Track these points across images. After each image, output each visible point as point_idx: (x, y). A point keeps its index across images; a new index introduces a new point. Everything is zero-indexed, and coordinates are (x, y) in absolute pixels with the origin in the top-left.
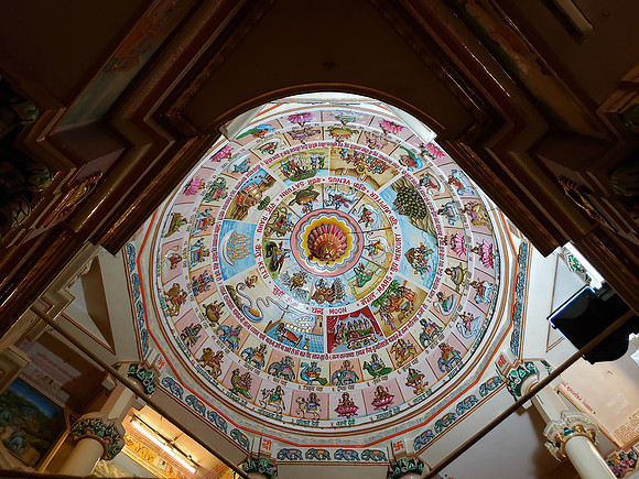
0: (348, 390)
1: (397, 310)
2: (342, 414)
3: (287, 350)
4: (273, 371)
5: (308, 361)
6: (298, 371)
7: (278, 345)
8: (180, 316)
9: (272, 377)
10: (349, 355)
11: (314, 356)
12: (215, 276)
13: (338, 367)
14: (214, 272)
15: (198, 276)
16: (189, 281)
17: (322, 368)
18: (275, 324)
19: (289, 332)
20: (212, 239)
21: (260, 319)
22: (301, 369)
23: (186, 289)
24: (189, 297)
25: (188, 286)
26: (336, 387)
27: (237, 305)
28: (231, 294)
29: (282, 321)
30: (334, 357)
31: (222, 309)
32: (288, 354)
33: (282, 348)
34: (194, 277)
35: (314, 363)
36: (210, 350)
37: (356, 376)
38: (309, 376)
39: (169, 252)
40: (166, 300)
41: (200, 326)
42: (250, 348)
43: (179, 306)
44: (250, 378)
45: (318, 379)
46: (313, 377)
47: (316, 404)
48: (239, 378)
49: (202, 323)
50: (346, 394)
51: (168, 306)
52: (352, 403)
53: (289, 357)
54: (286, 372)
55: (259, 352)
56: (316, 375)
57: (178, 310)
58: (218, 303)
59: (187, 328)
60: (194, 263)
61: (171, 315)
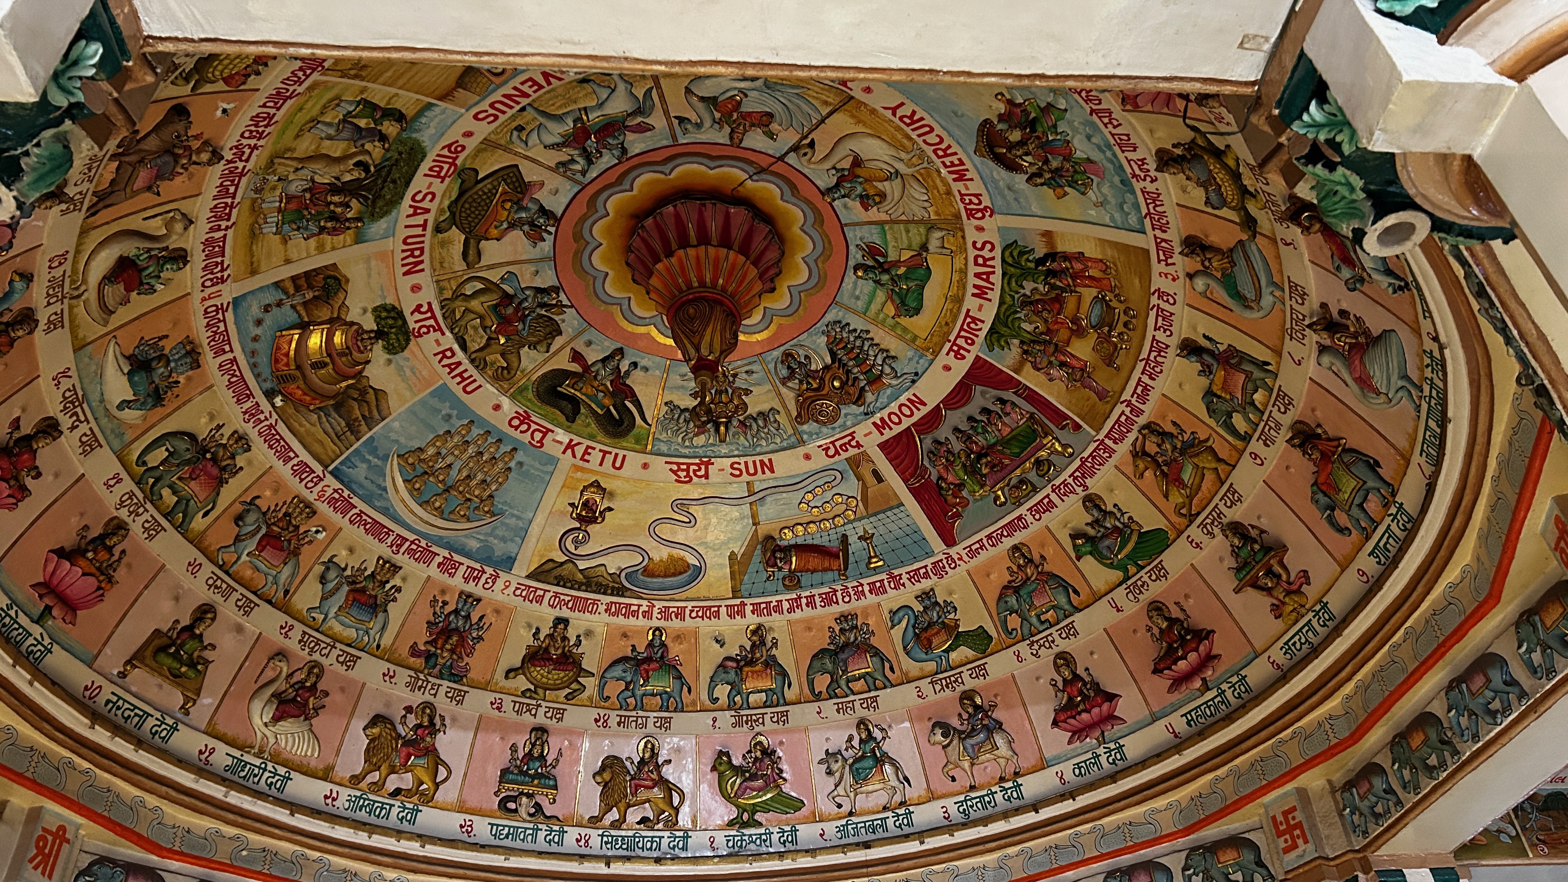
0: (1063, 645)
1: (1079, 332)
2: (1078, 733)
3: (829, 600)
4: (822, 682)
5: (907, 595)
6: (893, 639)
7: (795, 605)
8: (458, 769)
9: (829, 707)
10: (1012, 528)
11: (914, 576)
12: (470, 587)
13: (1000, 577)
14: (457, 582)
15: (422, 637)
16: (403, 675)
17: (955, 598)
18: (748, 554)
19: (802, 549)
20: (356, 534)
21: (698, 572)
22: (897, 633)
23: (417, 699)
24: (442, 704)
25: (412, 686)
26: (1023, 647)
27: (602, 589)
28: (560, 581)
29: (762, 531)
30: (973, 553)
31: (572, 634)
32: (835, 609)
33: (811, 603)
34: (414, 651)
35: (926, 596)
36: (612, 764)
37: (1065, 586)
38: (928, 647)
39: (257, 706)
40: (377, 787)
41: (541, 731)
42: (722, 666)
43: (431, 752)
44: (768, 753)
45: (960, 639)
46: (942, 643)
47: (990, 731)
48: (738, 770)
49: (541, 719)
50: (1064, 659)
51: (397, 792)
52: (1096, 686)
53: (843, 618)
54: (861, 666)
55: (751, 663)
56: (951, 629)
57: (438, 762)
58: (545, 631)
59: (504, 772)
60: (375, 625)
61: (428, 799)
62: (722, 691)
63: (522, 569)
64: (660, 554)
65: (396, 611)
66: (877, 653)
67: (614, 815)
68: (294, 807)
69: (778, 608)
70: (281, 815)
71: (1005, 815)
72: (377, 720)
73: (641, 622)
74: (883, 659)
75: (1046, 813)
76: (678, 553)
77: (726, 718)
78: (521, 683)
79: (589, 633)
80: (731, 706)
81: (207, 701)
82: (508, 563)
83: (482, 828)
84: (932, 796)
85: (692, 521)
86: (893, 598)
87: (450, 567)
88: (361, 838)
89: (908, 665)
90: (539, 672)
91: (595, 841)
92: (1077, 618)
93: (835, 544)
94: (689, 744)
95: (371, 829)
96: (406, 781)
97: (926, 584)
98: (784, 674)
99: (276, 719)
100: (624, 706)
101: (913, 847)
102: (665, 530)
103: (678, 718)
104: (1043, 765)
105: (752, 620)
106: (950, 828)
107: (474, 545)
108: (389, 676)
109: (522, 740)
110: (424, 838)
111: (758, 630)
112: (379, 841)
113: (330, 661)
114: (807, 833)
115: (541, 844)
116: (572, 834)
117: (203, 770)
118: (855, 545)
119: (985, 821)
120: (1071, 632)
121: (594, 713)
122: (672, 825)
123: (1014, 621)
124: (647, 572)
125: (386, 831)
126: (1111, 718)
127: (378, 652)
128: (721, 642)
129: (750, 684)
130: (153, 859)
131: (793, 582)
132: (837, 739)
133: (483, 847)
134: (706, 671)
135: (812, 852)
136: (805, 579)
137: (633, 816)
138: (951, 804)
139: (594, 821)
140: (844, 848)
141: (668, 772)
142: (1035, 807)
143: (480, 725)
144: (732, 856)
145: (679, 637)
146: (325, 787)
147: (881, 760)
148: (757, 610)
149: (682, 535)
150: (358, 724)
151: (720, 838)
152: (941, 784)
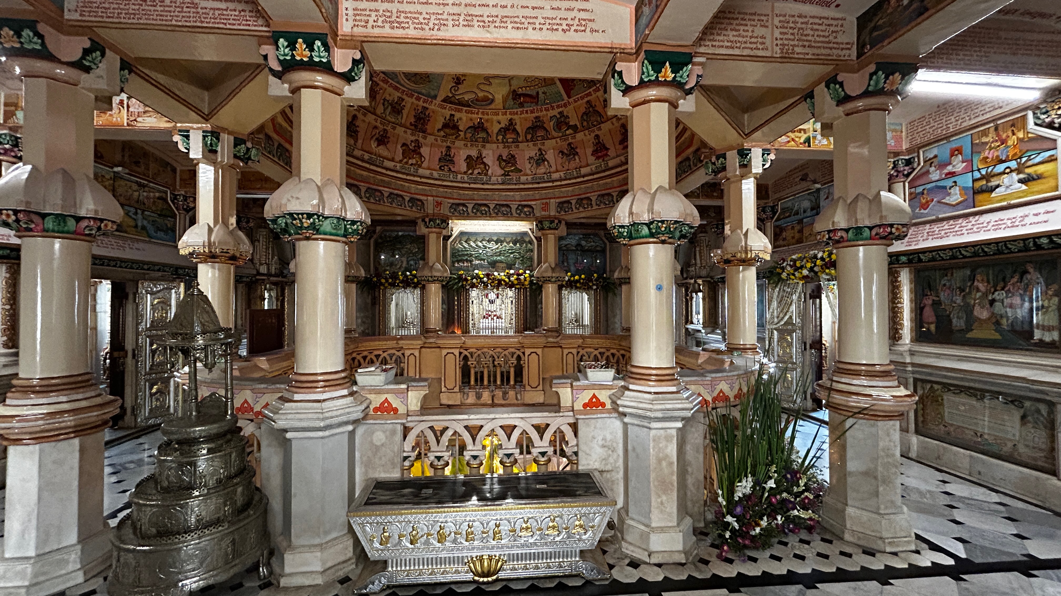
0: (597, 132)
2: (598, 158)
3: (532, 112)
4: (529, 137)
5: (555, 112)
6: (550, 125)
7: (522, 113)
8: (427, 158)
9: (531, 144)
11: (558, 107)
12: (425, 105)
13: (583, 110)
14: (421, 103)
15: (413, 120)
16: (409, 132)
17: (570, 115)
18: (508, 96)
19: (525, 95)
20: (390, 90)
21: (493, 101)
22: (552, 123)
23: (413, 138)
24: (421, 139)
25: (412, 134)
26: (587, 132)
27: (464, 105)
28: (451, 103)
29: (512, 88)
30: (575, 101)
31: (455, 119)
32: (534, 115)
33: (527, 112)
34: (411, 124)
35: (560, 113)
36: (469, 157)
37: (600, 115)
38: (560, 129)
39: (372, 142)
40: (406, 163)
41: (449, 148)
42: (500, 130)
43: (420, 154)
44: (513, 156)
45: (569, 127)
46: (564, 128)
47: (574, 155)
48: (504, 161)
49: (449, 144)
50: (597, 136)
51: (412, 165)
52: (604, 145)
53: (536, 118)
54: (541, 133)
55: (509, 130)
56: (567, 124)
57: (421, 156)
58: (448, 118)
59: (440, 159)
60: (399, 117)
61: (420, 166)
62: (500, 137)
63: (439, 99)
64: (481, 94)
65: (405, 112)
66: (545, 129)
67: (470, 171)
68: (387, 169)
69: (517, 113)
70: (384, 171)
71: (575, 178)
72: (404, 145)
73: (476, 116)
74: (547, 131)
75: (586, 179)
76: (486, 94)
77: (501, 146)
78: (442, 133)
79: (461, 119)
80: (503, 142)
81: (360, 141)
82: (435, 97)
83: (435, 174)
84: (557, 171)
85: (490, 84)
86: (551, 113)
87: (418, 99)
88: (404, 177)
89: (555, 134)
90: (447, 131)
91: (466, 178)
92: (602, 125)
93: (535, 94)
94: (490, 152)
95: (407, 174)
96: (414, 161)
97: (561, 110)
98: (518, 133)
99: (378, 145)
100: (472, 141)
101: (550, 184)
102: (482, 87)
103: (488, 145)
104: (588, 165)
105: (509, 117)
106: (561, 180)
107: (424, 91)
108: (405, 132)
109: (444, 150)
110: (421, 177)
111: (511, 120)
112: (408, 178)
113: (389, 128)
114: (523, 179)
115: (452, 179)
116: (459, 176)
117: (363, 161)
118: (541, 96)
119: (570, 179)
120: (600, 129)
121: (463, 142)
122: (486, 175)
123: (585, 124)
124: (477, 100)
125: (411, 175)
126: (607, 155)
127: (401, 125)
128: (499, 123)
129: (508, 136)
130: (356, 183)
131: (521, 105)
132: (532, 154)
133: (436, 179)
134: (496, 131)
135: (523, 184)
136: (525, 105)
137: (476, 172)
138: (562, 174)
139: (465, 173)
140: (533, 183)
141: (485, 160)
142: (583, 177)
143: (432, 145)
144: (502, 184)
145: (487, 121)
146: (393, 164)
147: (544, 160)
148: (510, 114)
149: (486, 88)
150: (399, 146)
151: (500, 179)
152: (560, 168)
